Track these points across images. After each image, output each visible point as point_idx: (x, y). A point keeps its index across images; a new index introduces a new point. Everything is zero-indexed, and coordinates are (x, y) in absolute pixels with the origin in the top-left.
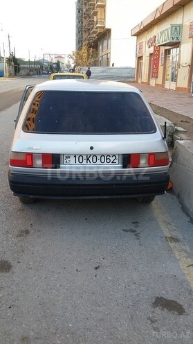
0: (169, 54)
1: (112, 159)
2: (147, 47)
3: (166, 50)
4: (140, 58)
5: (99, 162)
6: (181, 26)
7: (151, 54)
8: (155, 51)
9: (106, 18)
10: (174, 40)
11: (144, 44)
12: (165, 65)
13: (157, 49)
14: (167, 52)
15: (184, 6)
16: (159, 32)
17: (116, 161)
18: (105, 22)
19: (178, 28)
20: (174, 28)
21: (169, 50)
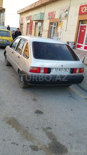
0: (37, 24)
1: (68, 70)
2: (26, 20)
3: (36, 23)
4: (21, 24)
5: (63, 71)
6: (44, 14)
7: (28, 24)
8: (30, 22)
9: (3, 3)
10: (41, 19)
11: (24, 19)
12: (35, 29)
13: (31, 22)
14: (36, 24)
15: (45, 5)
16: (33, 14)
17: (69, 71)
18: (2, 5)
19: (43, 14)
20: (41, 14)
21: (37, 23)
